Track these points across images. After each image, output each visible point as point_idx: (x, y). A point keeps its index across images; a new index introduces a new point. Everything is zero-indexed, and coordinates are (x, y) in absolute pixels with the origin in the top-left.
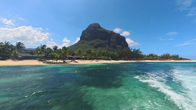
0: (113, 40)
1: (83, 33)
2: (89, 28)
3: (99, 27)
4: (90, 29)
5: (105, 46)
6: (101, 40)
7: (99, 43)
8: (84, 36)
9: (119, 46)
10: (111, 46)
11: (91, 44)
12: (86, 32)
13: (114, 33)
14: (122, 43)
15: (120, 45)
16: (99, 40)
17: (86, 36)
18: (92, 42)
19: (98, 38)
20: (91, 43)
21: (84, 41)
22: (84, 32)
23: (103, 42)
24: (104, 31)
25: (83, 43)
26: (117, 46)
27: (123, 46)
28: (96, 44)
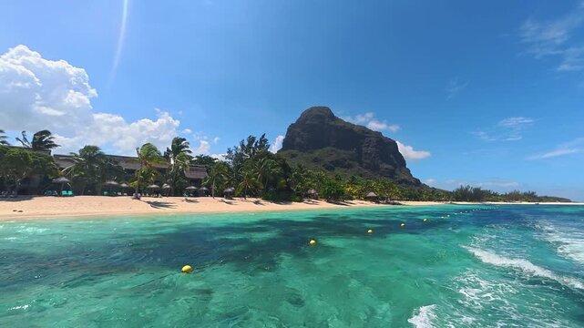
0: (370, 150)
1: (289, 130)
2: (306, 120)
3: (332, 117)
4: (308, 122)
5: (349, 166)
6: (339, 150)
7: (334, 157)
8: (294, 140)
9: (386, 166)
10: (365, 165)
11: (316, 160)
12: (298, 130)
13: (370, 131)
14: (391, 156)
15: (387, 163)
16: (332, 151)
17: (298, 140)
18: (317, 153)
19: (329, 145)
20: (316, 158)
21: (295, 152)
22: (291, 129)
23: (343, 154)
24: (344, 126)
25: (293, 156)
26: (381, 166)
27: (395, 166)
28: (327, 160)
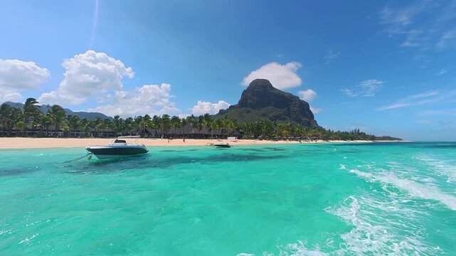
0: (295, 109)
3: (272, 87)
4: (255, 89)
6: (277, 109)
7: (275, 113)
8: (247, 101)
9: (306, 119)
10: (293, 118)
12: (249, 94)
14: (307, 113)
15: (305, 117)
16: (273, 109)
17: (249, 101)
18: (264, 110)
19: (270, 105)
21: (248, 109)
22: (244, 94)
23: (279, 111)
24: (279, 93)
25: (248, 112)
26: (302, 119)
27: (309, 119)
28: (271, 115)
